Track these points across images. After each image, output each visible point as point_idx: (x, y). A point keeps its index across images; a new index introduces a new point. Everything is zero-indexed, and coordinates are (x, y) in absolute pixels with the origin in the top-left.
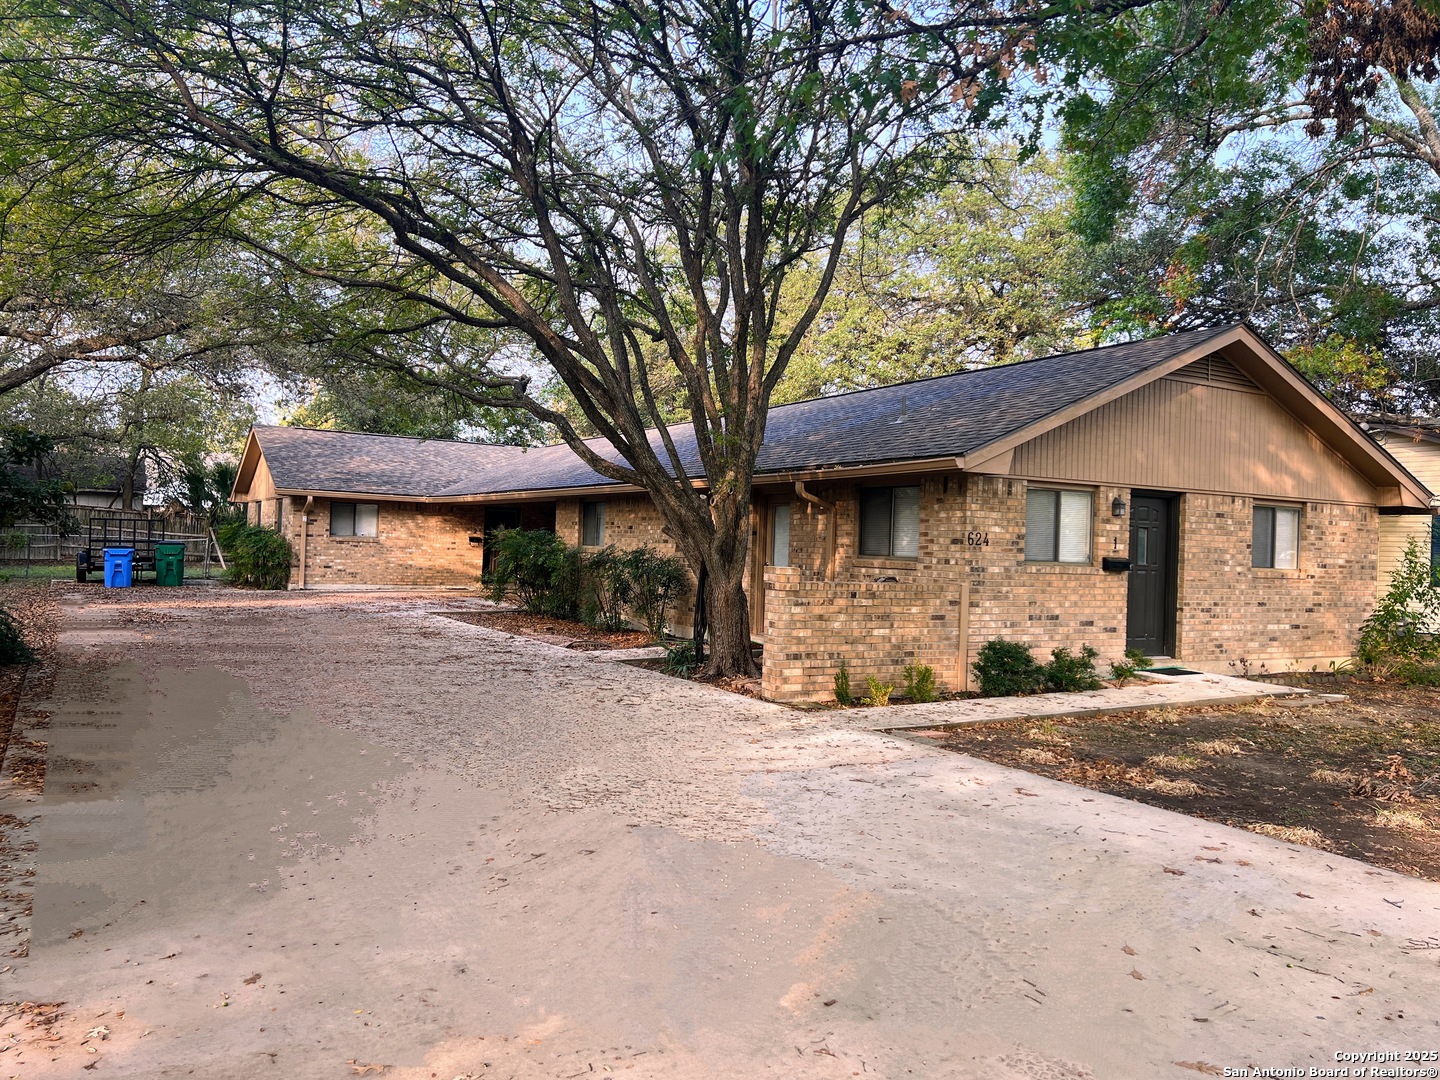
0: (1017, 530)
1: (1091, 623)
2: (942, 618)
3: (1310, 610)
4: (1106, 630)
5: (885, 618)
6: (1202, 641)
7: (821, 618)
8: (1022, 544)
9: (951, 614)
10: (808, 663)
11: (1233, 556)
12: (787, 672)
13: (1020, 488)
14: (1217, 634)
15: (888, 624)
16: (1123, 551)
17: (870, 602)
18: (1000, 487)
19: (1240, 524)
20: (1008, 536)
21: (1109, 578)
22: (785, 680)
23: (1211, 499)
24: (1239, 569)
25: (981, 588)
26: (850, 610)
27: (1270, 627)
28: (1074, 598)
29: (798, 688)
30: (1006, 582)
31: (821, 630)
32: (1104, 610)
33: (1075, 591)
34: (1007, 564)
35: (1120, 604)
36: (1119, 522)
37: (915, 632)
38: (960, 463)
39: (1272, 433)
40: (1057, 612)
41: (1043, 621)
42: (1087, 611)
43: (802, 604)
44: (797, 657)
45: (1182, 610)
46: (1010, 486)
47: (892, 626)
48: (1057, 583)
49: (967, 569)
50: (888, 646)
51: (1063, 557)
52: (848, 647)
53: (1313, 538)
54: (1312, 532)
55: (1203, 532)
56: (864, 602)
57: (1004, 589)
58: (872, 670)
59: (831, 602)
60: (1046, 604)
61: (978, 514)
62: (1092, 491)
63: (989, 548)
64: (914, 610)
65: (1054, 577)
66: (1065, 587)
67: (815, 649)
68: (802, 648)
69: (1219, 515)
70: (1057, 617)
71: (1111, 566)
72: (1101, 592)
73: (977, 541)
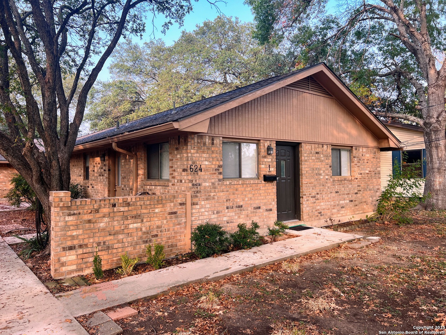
0: (217, 163)
1: (259, 208)
2: (175, 213)
3: (356, 193)
4: (267, 210)
5: (137, 217)
6: (312, 211)
7: (89, 221)
8: (221, 170)
9: (180, 210)
10: (80, 251)
11: (324, 171)
12: (63, 259)
13: (218, 141)
14: (319, 207)
15: (139, 220)
16: (273, 171)
17: (126, 209)
18: (207, 141)
19: (327, 156)
20: (213, 166)
21: (267, 185)
22: (63, 264)
23: (313, 145)
24: (327, 177)
25: (199, 195)
26: (112, 215)
27: (341, 202)
28: (250, 196)
29: (74, 267)
30: (213, 190)
31: (90, 229)
32: (265, 201)
33: (250, 192)
34: (213, 181)
35: (273, 197)
36: (271, 157)
37: (158, 223)
38: (176, 125)
40: (241, 204)
41: (234, 209)
43: (74, 214)
44: (71, 248)
45: (302, 197)
46: (213, 140)
47: (142, 221)
48: (240, 188)
49: (190, 185)
50: (140, 234)
51: (243, 176)
52: (112, 237)
53: (356, 162)
54: (356, 159)
55: (310, 161)
56: (122, 209)
57: (212, 194)
58: (129, 249)
59: (97, 211)
60: (235, 200)
61: (195, 155)
62: (257, 142)
63: (203, 173)
64: (157, 210)
65: (239, 186)
66: (245, 190)
67: (86, 241)
68: (76, 242)
69: (317, 153)
70: (242, 206)
71: (268, 179)
72: (263, 192)
73: (196, 170)
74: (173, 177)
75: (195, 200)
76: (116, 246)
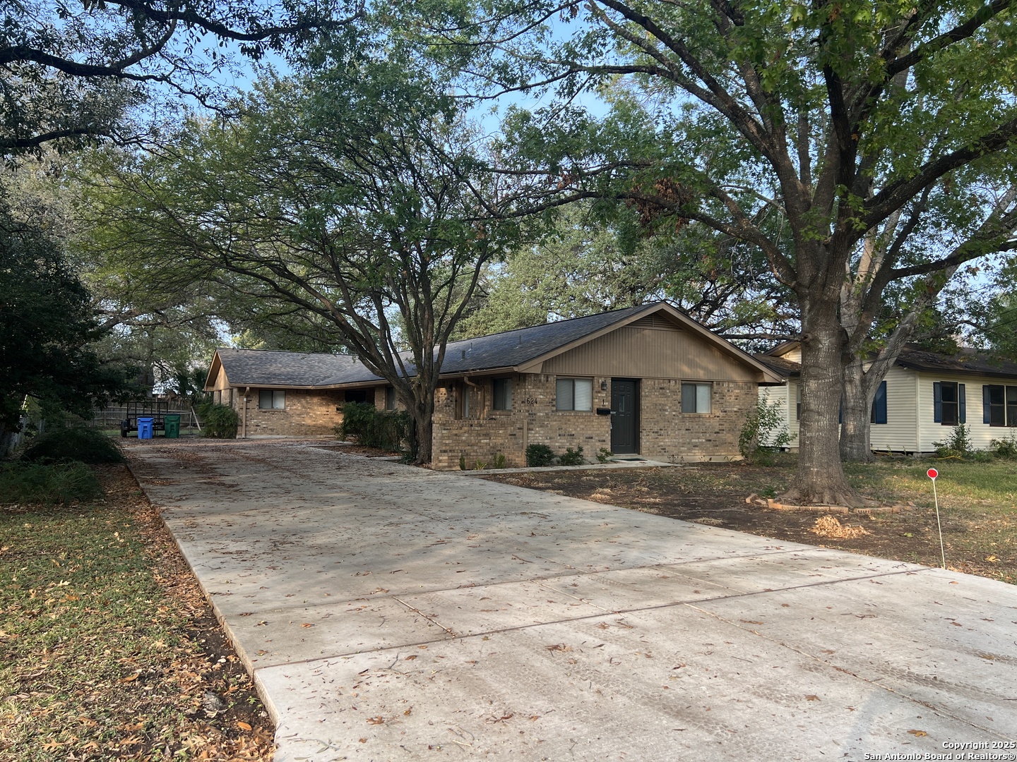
0: (551, 397)
1: (592, 438)
2: (515, 435)
3: (718, 433)
5: (487, 435)
7: (456, 435)
8: (554, 403)
9: (519, 433)
10: (450, 454)
11: (670, 407)
12: (441, 458)
13: (552, 379)
15: (488, 438)
16: (607, 405)
17: (479, 429)
18: (543, 378)
19: (674, 392)
20: (547, 400)
21: (601, 418)
22: (440, 461)
23: (656, 381)
25: (534, 422)
27: (693, 440)
28: (582, 426)
29: (446, 464)
30: (546, 419)
31: (456, 440)
32: (598, 432)
33: (582, 423)
34: (547, 412)
35: (607, 429)
37: (501, 441)
38: (516, 369)
39: (692, 351)
40: (573, 433)
41: (566, 437)
42: (589, 432)
43: (447, 429)
44: (445, 451)
46: (547, 378)
47: (490, 439)
48: (573, 420)
49: (527, 414)
51: (577, 409)
52: (469, 447)
53: (718, 399)
54: (718, 395)
56: (477, 428)
57: (546, 423)
58: (481, 457)
59: (461, 428)
60: (568, 429)
61: (532, 390)
62: (590, 379)
63: (538, 405)
64: (501, 432)
66: (577, 421)
67: (454, 448)
68: (448, 448)
69: (661, 388)
70: (573, 435)
71: (601, 412)
73: (531, 402)
74: (515, 408)
75: (531, 426)
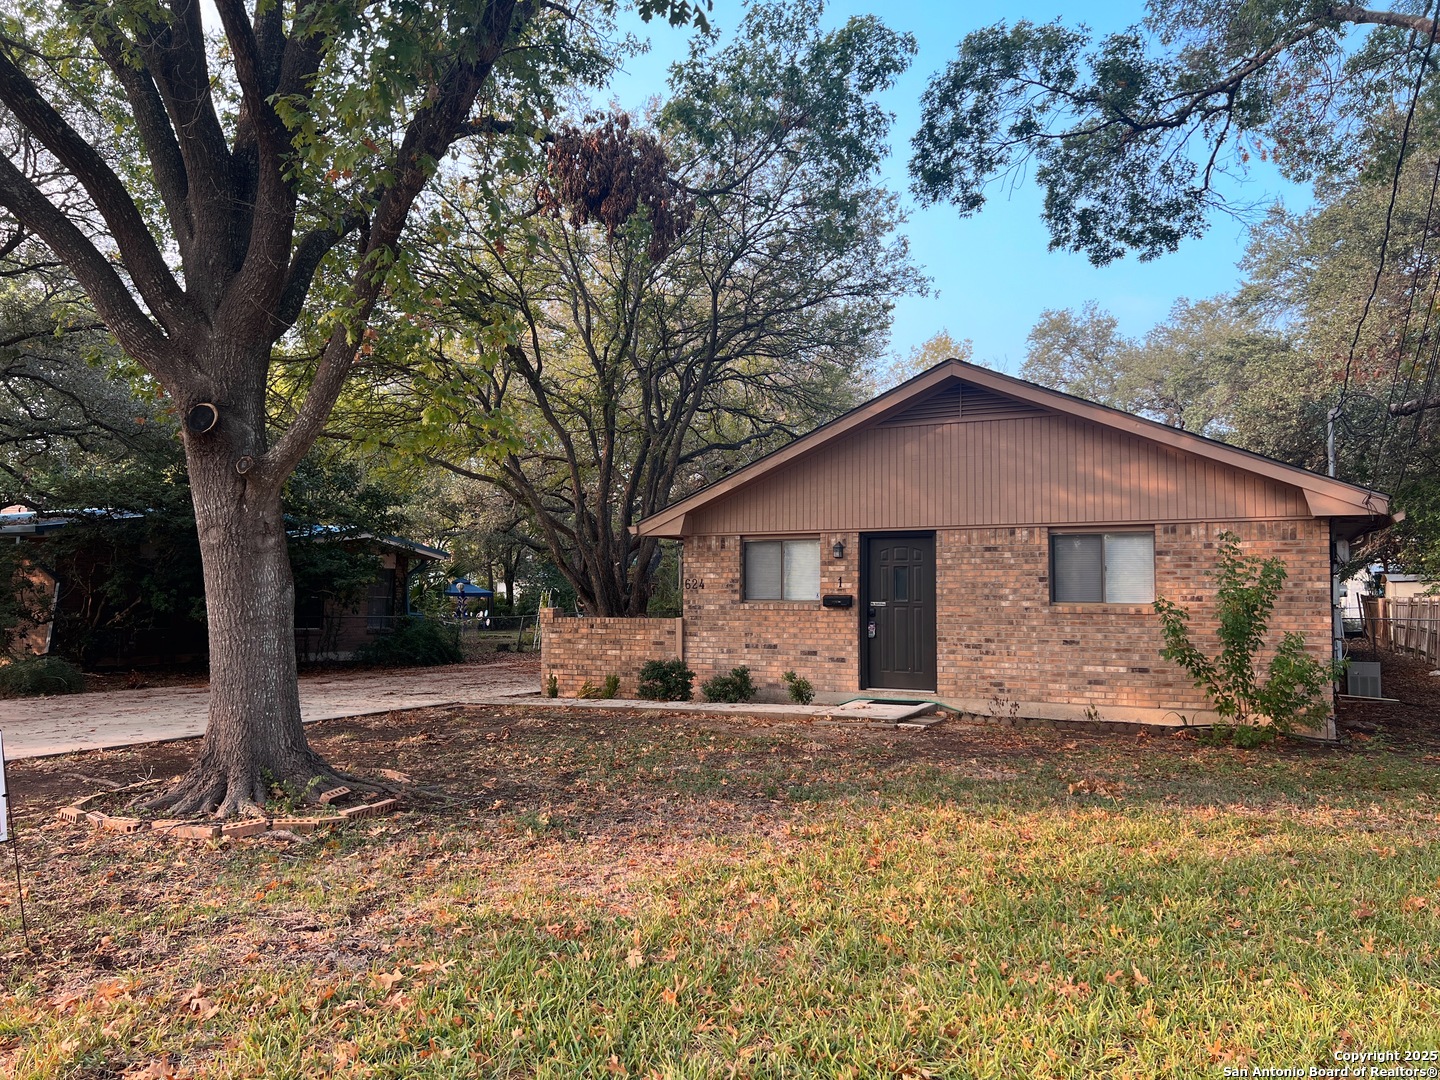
1: (815, 653)
2: (662, 643)
4: (832, 660)
5: (616, 643)
6: (969, 678)
7: (569, 641)
8: (737, 586)
11: (1015, 591)
12: (548, 677)
14: (993, 672)
15: (618, 647)
17: (604, 631)
18: (714, 543)
19: (1026, 556)
20: (722, 581)
22: (548, 682)
23: (975, 535)
24: (1026, 604)
25: (699, 622)
26: (590, 637)
27: (1087, 669)
28: (792, 630)
29: (557, 687)
31: (570, 649)
32: (828, 642)
33: (793, 624)
34: (722, 602)
35: (849, 637)
36: (845, 563)
37: (640, 653)
40: (775, 642)
41: (761, 649)
42: (809, 642)
43: (557, 632)
44: (554, 667)
45: (937, 645)
47: (621, 649)
48: (776, 617)
49: (686, 607)
51: (788, 596)
52: (590, 662)
55: (964, 567)
56: (600, 631)
59: (576, 631)
60: (763, 635)
63: (705, 591)
65: (770, 613)
66: (784, 620)
68: (558, 661)
69: (988, 549)
70: (775, 646)
71: (833, 602)
72: (825, 625)
73: (694, 586)
75: (691, 629)
76: (594, 673)
